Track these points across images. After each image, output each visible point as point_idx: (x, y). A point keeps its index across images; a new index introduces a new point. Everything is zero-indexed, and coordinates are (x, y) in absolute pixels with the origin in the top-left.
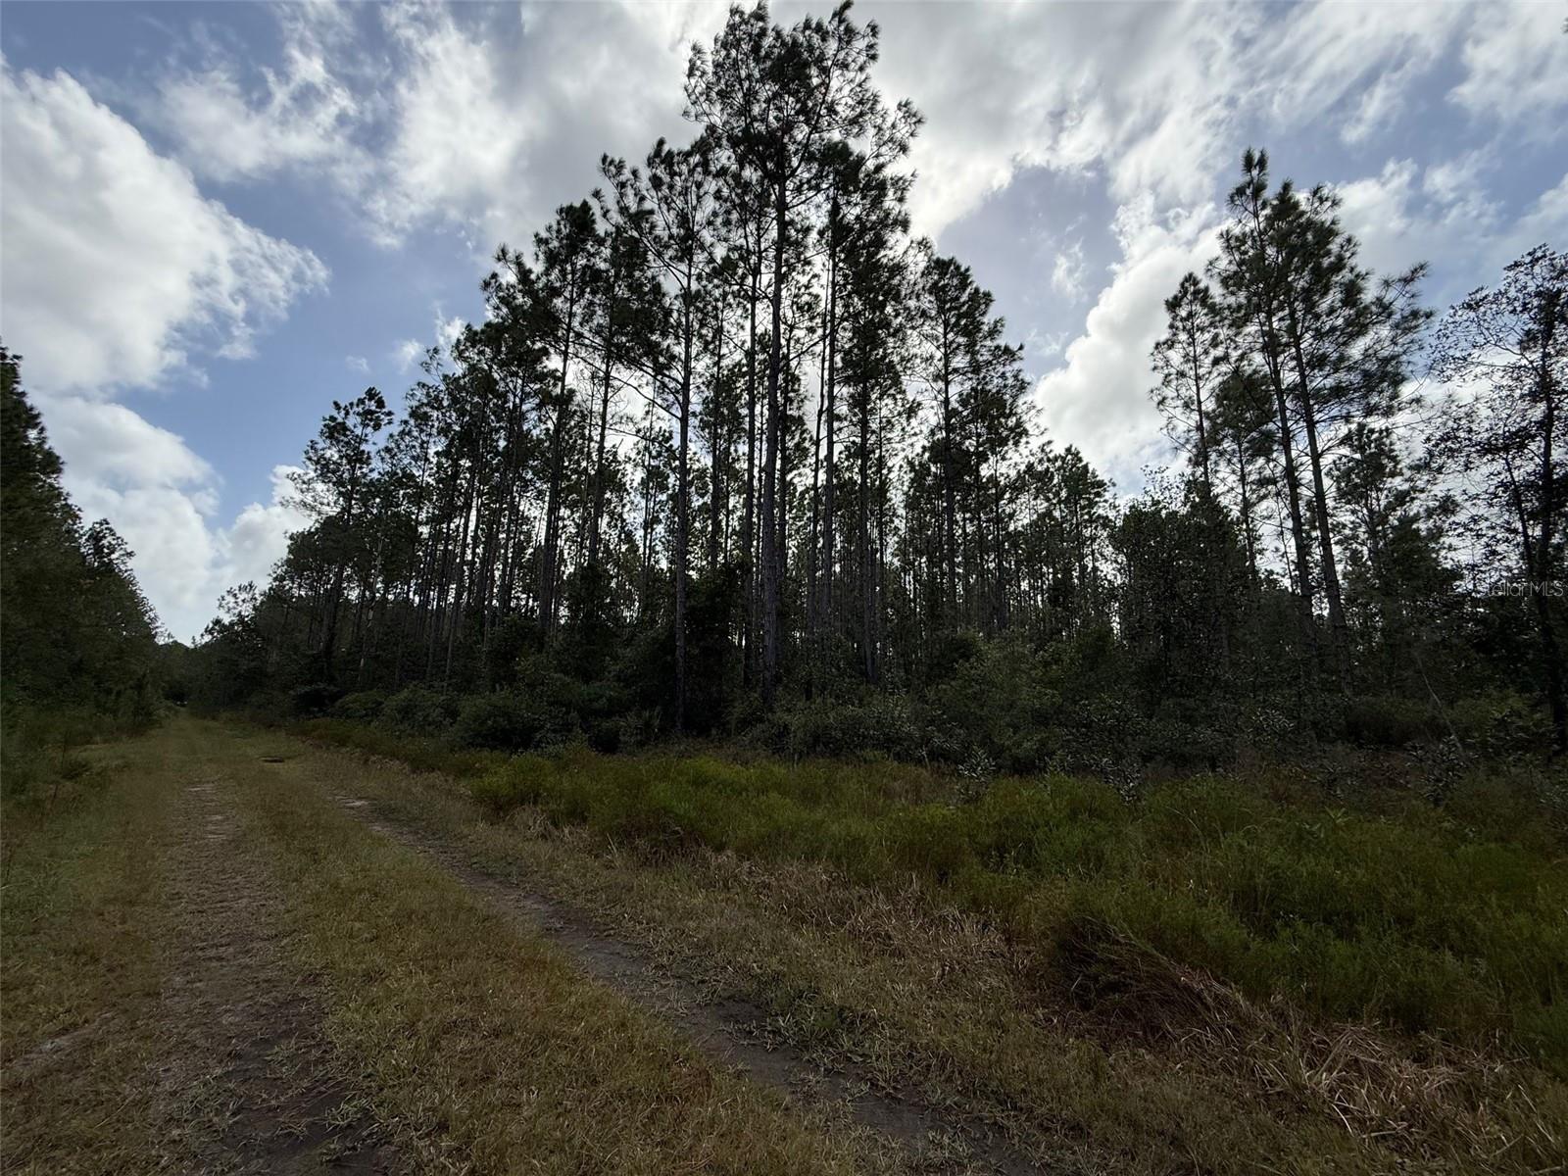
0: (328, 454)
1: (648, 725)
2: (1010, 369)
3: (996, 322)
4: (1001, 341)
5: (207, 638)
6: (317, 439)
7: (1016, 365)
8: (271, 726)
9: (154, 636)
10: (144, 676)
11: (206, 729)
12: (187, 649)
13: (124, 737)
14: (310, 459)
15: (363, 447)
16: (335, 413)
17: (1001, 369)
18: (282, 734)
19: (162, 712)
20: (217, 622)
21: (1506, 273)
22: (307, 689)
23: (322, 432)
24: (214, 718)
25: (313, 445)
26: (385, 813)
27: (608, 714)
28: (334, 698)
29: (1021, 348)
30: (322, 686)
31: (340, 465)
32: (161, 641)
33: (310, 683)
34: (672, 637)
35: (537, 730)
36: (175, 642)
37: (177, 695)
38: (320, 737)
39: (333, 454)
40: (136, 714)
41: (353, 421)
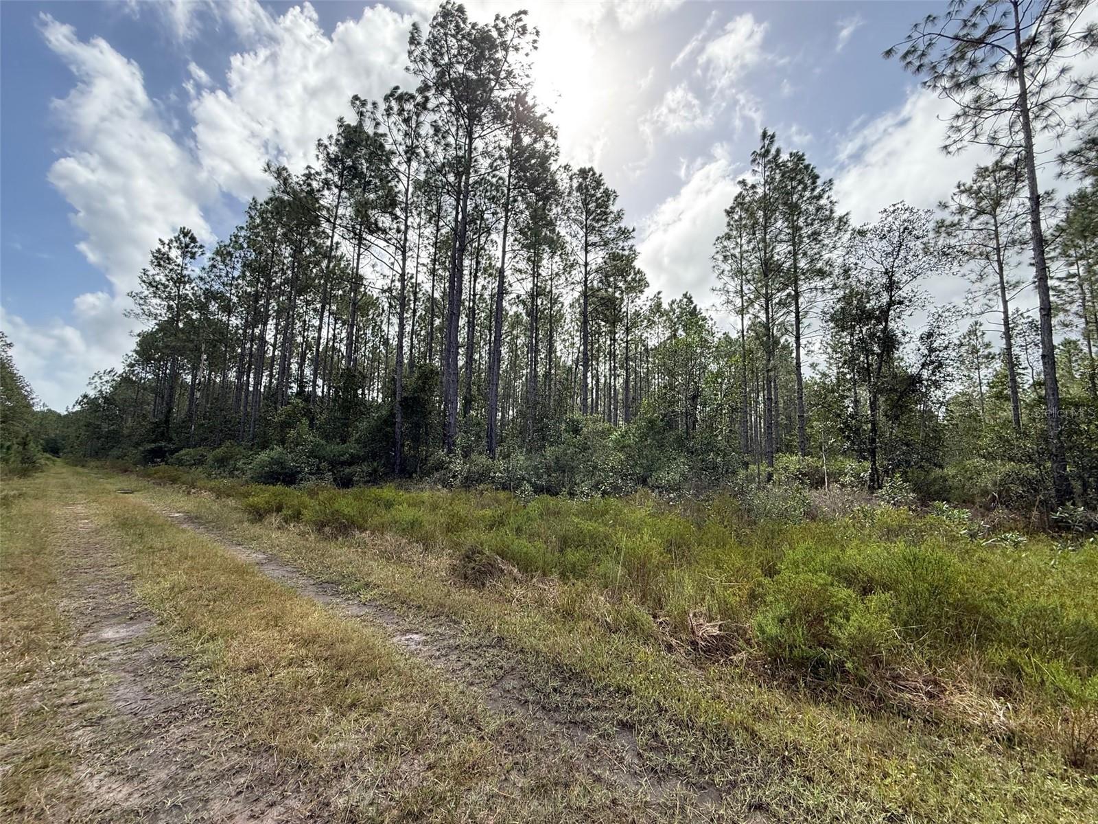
0: (157, 278)
1: (375, 471)
2: (627, 244)
3: (619, 212)
4: (623, 225)
5: (78, 408)
6: (149, 267)
7: (630, 242)
8: (126, 471)
9: (33, 405)
10: (27, 436)
11: (78, 473)
12: (59, 415)
13: (15, 478)
14: (144, 282)
15: (185, 272)
16: (161, 247)
17: (621, 243)
18: (133, 477)
19: (43, 461)
20: (85, 396)
21: (880, 215)
22: (153, 446)
23: (152, 261)
24: (83, 466)
25: (145, 271)
26: (193, 519)
27: (350, 464)
28: (172, 452)
29: (634, 230)
30: (163, 444)
31: (168, 286)
32: (37, 409)
33: (154, 441)
34: (392, 415)
35: (299, 472)
36: (49, 410)
37: (54, 449)
38: (160, 478)
39: (161, 278)
40: (23, 462)
41: (175, 253)
